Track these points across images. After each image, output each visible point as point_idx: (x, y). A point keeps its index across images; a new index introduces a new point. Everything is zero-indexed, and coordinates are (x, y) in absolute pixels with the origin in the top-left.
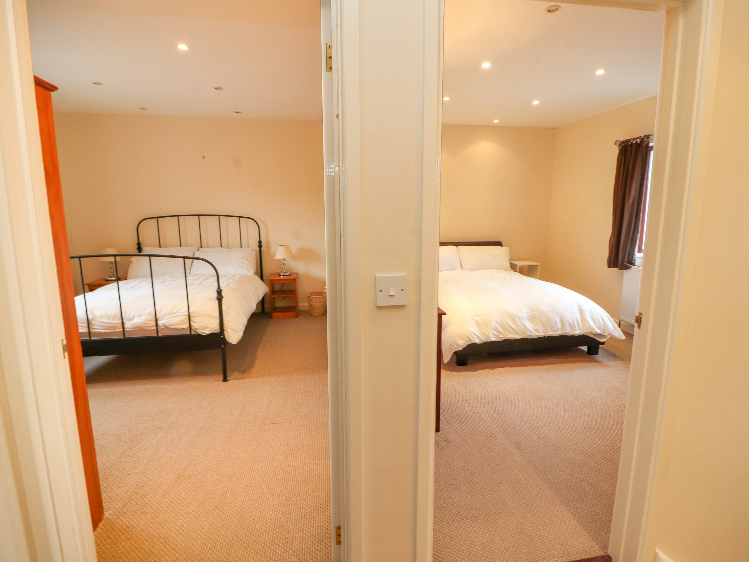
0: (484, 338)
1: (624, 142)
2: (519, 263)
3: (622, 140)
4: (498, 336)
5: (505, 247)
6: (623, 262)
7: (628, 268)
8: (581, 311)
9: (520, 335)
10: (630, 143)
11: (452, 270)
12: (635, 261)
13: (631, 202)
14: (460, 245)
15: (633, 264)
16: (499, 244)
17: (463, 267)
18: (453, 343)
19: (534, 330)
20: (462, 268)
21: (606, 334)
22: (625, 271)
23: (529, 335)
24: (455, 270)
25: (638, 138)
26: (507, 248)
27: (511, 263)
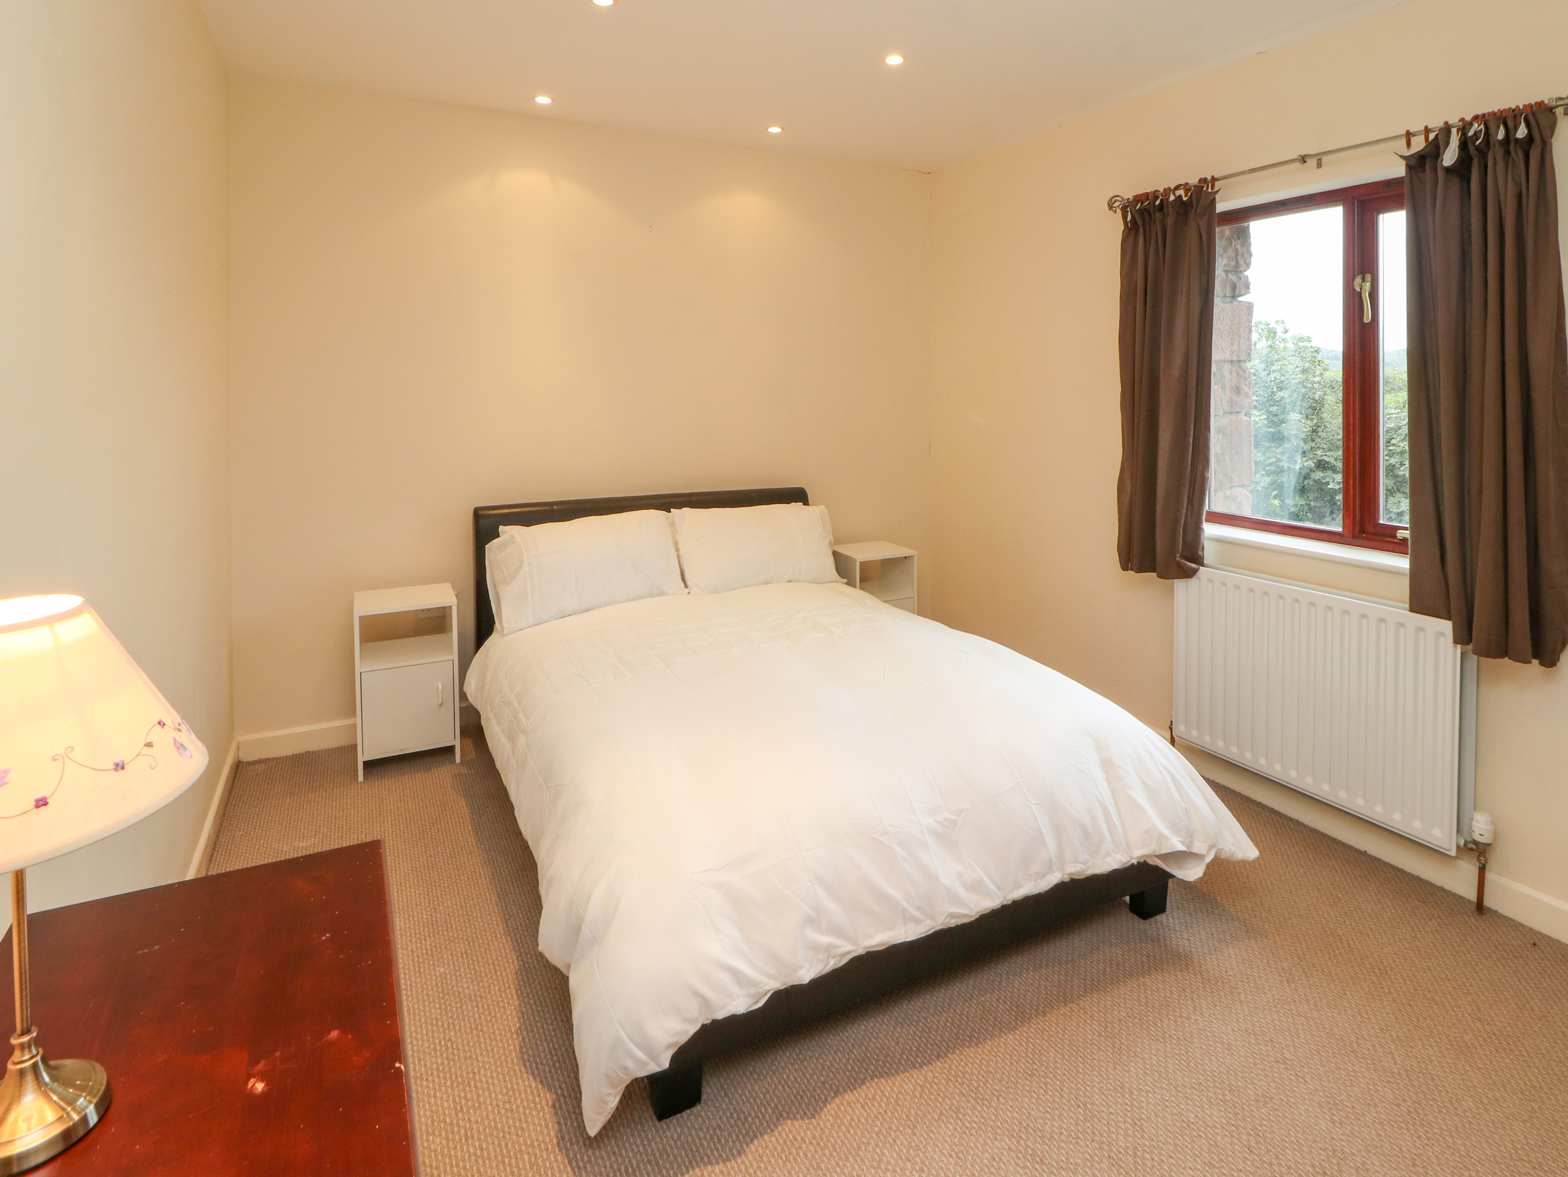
0: (771, 977)
1: (1138, 199)
2: (861, 553)
3: (1129, 195)
4: (830, 947)
5: (817, 504)
6: (1172, 552)
7: (1190, 574)
8: (1107, 764)
9: (917, 921)
10: (1158, 202)
11: (651, 596)
12: (1203, 549)
13: (1176, 371)
14: (679, 506)
15: (1199, 561)
16: (798, 496)
17: (689, 582)
18: (623, 1034)
19: (965, 886)
20: (686, 586)
21: (1198, 848)
22: (1180, 585)
23: (952, 916)
24: (662, 594)
25: (1177, 188)
26: (823, 507)
27: (835, 554)
